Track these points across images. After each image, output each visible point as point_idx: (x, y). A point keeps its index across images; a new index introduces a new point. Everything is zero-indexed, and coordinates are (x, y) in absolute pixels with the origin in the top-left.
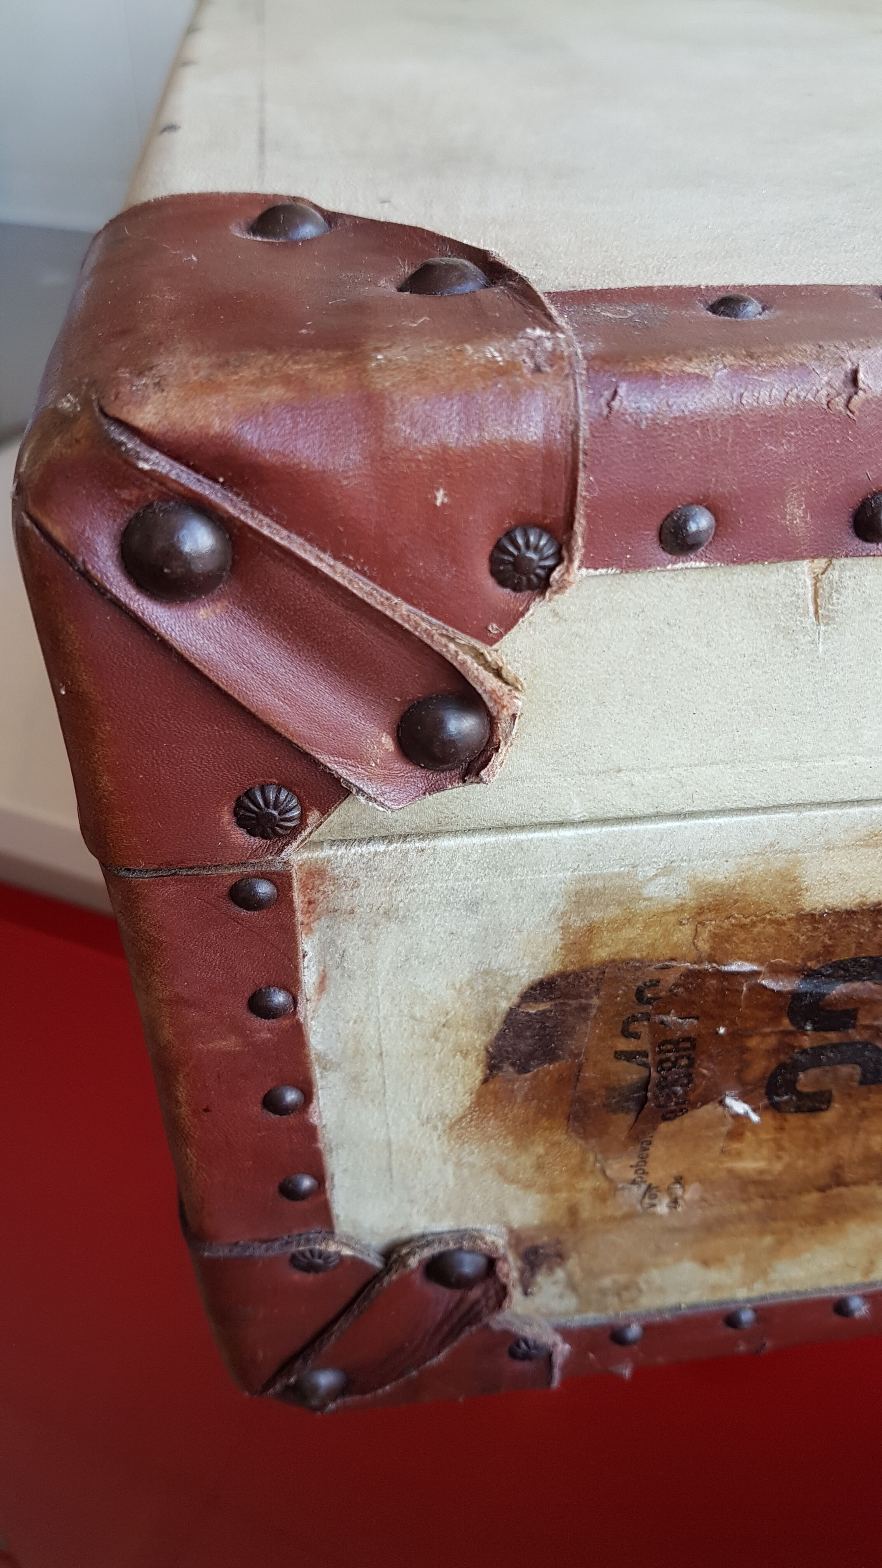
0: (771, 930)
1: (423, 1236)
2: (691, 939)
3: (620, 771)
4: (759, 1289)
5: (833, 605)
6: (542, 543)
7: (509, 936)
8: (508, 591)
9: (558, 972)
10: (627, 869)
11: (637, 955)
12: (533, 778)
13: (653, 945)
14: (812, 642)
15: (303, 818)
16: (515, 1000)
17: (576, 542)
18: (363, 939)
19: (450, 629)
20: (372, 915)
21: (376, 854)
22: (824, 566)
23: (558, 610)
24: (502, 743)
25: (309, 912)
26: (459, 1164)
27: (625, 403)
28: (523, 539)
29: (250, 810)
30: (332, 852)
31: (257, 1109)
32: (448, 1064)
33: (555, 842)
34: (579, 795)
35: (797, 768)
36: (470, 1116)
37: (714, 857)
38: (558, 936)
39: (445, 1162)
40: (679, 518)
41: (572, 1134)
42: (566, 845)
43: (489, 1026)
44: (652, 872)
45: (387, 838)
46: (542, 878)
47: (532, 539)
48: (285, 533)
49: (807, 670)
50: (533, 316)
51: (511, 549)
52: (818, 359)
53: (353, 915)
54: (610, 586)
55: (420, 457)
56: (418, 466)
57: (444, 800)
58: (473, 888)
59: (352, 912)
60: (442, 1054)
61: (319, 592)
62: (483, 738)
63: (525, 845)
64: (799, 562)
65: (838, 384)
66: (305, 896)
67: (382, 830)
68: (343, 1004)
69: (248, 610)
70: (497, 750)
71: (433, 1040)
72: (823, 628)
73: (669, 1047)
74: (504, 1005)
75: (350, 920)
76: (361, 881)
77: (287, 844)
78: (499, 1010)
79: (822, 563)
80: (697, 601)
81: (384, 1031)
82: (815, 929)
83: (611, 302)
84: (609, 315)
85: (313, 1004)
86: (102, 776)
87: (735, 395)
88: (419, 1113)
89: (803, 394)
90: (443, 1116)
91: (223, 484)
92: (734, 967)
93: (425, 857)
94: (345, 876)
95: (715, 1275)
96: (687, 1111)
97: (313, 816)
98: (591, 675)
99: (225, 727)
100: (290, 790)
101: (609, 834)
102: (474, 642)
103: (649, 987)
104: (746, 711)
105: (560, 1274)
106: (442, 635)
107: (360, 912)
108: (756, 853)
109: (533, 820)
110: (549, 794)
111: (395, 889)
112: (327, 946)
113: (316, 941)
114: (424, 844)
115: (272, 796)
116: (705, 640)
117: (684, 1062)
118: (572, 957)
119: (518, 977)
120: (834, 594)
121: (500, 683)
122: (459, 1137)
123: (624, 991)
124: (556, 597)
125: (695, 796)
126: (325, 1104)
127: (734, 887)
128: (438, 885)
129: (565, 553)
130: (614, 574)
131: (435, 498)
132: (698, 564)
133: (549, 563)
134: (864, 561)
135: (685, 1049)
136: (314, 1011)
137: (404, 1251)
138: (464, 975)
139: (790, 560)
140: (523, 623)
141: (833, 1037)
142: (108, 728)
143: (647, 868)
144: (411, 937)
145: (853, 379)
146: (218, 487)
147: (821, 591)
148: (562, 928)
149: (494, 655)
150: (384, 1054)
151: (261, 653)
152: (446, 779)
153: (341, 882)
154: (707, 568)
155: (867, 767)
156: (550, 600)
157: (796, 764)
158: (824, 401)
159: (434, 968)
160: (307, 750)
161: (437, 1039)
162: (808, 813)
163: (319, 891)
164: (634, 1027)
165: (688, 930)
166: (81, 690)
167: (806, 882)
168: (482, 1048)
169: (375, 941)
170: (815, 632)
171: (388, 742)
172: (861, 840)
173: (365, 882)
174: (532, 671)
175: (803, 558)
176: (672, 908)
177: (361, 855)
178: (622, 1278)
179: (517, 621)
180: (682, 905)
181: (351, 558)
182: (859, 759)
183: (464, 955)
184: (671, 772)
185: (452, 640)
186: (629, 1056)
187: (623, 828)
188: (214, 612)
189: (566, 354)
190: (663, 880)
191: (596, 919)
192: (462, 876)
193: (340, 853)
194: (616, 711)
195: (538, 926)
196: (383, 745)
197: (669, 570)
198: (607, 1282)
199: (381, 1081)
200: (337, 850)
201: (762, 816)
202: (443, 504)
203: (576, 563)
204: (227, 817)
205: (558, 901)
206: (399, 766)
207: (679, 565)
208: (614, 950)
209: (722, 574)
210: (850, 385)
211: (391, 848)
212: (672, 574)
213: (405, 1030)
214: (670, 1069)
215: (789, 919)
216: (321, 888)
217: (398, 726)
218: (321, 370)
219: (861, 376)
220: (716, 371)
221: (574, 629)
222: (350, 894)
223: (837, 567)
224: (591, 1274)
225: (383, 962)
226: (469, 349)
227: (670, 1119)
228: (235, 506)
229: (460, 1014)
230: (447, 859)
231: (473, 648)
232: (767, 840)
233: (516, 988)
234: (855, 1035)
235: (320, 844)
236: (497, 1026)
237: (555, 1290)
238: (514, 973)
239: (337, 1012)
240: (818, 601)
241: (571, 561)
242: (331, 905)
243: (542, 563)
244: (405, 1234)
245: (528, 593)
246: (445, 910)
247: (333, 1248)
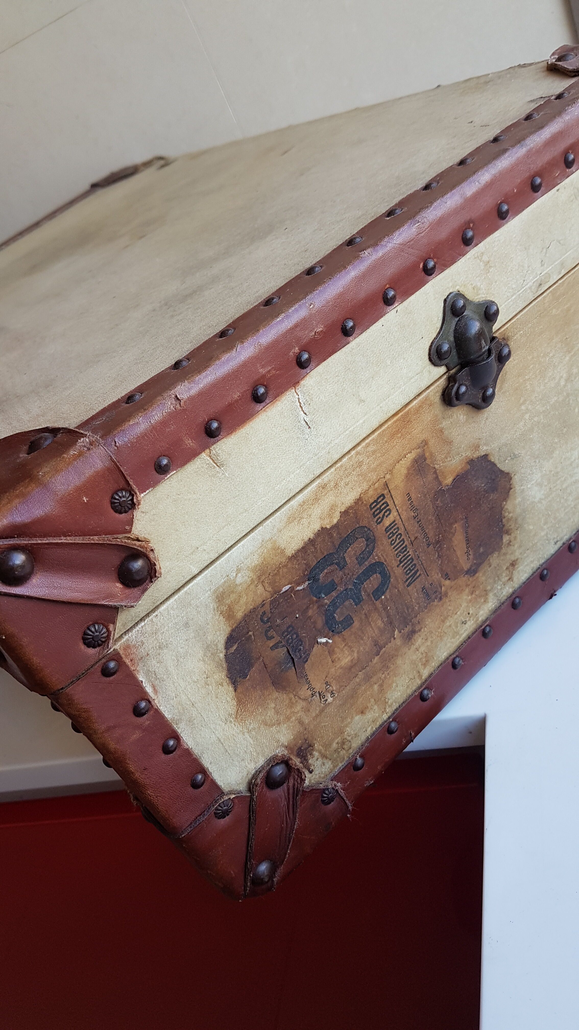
0: (285, 570)
1: (256, 771)
2: (264, 589)
3: (198, 548)
4: (389, 711)
5: (220, 460)
6: (124, 493)
7: (206, 628)
8: (124, 514)
9: (231, 631)
10: (226, 578)
11: (252, 607)
12: (173, 568)
13: (253, 600)
14: (223, 474)
15: (108, 630)
16: (224, 651)
17: (134, 487)
18: (158, 663)
19: (114, 535)
20: (155, 651)
21: (142, 627)
22: (209, 451)
23: (143, 511)
24: (155, 562)
25: (133, 664)
26: (249, 732)
27: (120, 443)
28: (118, 496)
29: (89, 639)
30: (127, 637)
31: (163, 756)
32: (219, 692)
33: (197, 584)
34: (191, 564)
35: (248, 513)
36: (240, 709)
37: (249, 557)
38: (221, 618)
39: (243, 734)
40: (158, 463)
41: (279, 691)
42: (201, 583)
43: (223, 667)
44: (234, 575)
45: (142, 619)
46: (202, 600)
47: (120, 495)
48: (45, 539)
49: (228, 483)
50: (77, 436)
51: (116, 501)
52: (164, 399)
53: (149, 656)
54: (153, 494)
55: (72, 492)
56: (73, 495)
57: (150, 594)
58: (182, 618)
59: (148, 655)
60: (214, 690)
61: (67, 550)
62: (148, 564)
63: (188, 591)
64: (201, 454)
65: (174, 402)
66: (128, 659)
67: (137, 618)
68: (167, 693)
69: (48, 571)
70: (155, 565)
71: (207, 686)
72: (222, 468)
73: (286, 633)
74: (222, 655)
75: (149, 658)
76: (144, 641)
77: (108, 643)
78: (221, 658)
79: (208, 451)
80: (181, 483)
81: (188, 695)
82: (298, 560)
83: (96, 419)
84: (98, 422)
85: (157, 700)
86: (33, 659)
87: (148, 422)
88: (221, 719)
89: (167, 411)
90: (230, 715)
91: (17, 537)
92: (284, 590)
93: (159, 617)
94: (137, 642)
95: (369, 716)
96: (310, 654)
97: (111, 627)
98: (167, 524)
99: (63, 615)
100: (97, 623)
101: (212, 570)
102: (124, 535)
103: (263, 616)
104: (221, 506)
105: (316, 754)
106: (113, 539)
107: (151, 652)
108: (260, 547)
109: (183, 582)
110: (182, 570)
111: (157, 636)
112: (147, 673)
113: (143, 674)
114: (156, 613)
115: (93, 629)
116: (192, 493)
117: (295, 636)
118: (232, 621)
119: (219, 642)
120: (218, 457)
121: (141, 542)
122: (242, 720)
123: (257, 623)
124: (140, 506)
125: (226, 541)
126: (186, 739)
127: (263, 562)
128: (170, 625)
129: (132, 492)
130: (152, 490)
131: (84, 500)
132: (173, 473)
133: (130, 498)
134: (218, 443)
135: (291, 631)
136: (159, 703)
137: (253, 781)
138: (201, 654)
139: (197, 455)
140: (135, 521)
141: (334, 594)
142: (26, 640)
143: (232, 574)
144: (174, 651)
145: (177, 398)
146: (16, 539)
147: (214, 459)
148: (221, 613)
149: (133, 535)
150: (194, 704)
151: (60, 582)
152: (146, 586)
153: (137, 645)
154: (176, 472)
155: (268, 500)
156: (138, 509)
157: (247, 512)
158: (174, 409)
159: (189, 657)
160: (95, 603)
161: (208, 685)
162: (265, 524)
163: (132, 654)
164: (270, 634)
165: (260, 586)
166: (10, 632)
167: (283, 546)
168: (226, 677)
169: (163, 661)
170: (221, 471)
171: (119, 585)
172: (287, 522)
173: (145, 640)
174: (149, 534)
175: (201, 453)
176: (250, 583)
177: (138, 631)
178: (339, 739)
179: (133, 521)
180: (252, 579)
181: (70, 534)
182: (263, 499)
183: (196, 645)
184: (213, 539)
185: (117, 538)
186: (275, 646)
187: (215, 565)
188: (38, 578)
189: (94, 440)
190: (240, 575)
191: (229, 603)
192: (175, 616)
193: (130, 635)
194: (183, 530)
195: (213, 618)
196: (118, 587)
197: (166, 479)
198: (335, 745)
199: (200, 715)
200: (129, 634)
201: (253, 534)
202: (87, 501)
203: (138, 493)
204: (83, 647)
205: (213, 604)
206: (128, 591)
207: (168, 476)
208: (243, 610)
209: (182, 471)
210: (177, 401)
211: (146, 622)
212: (168, 480)
213: (195, 689)
214: (292, 642)
215: (288, 562)
216: (132, 652)
217: (119, 578)
218: (26, 488)
219: (178, 396)
220: (139, 419)
221: (152, 513)
222: (143, 648)
223: (213, 449)
224: (327, 746)
225: (170, 667)
226: (65, 456)
227: (307, 661)
228: (25, 540)
229: (209, 669)
230: (167, 614)
231: (126, 537)
232: (260, 541)
233: (221, 646)
234: (341, 588)
235: (121, 637)
236: (225, 665)
237: (319, 762)
238: (217, 641)
239: (167, 697)
240: (215, 462)
241: (136, 493)
242: (139, 657)
243: (128, 500)
244: (250, 776)
245: (130, 511)
246: (179, 633)
247: (226, 798)
